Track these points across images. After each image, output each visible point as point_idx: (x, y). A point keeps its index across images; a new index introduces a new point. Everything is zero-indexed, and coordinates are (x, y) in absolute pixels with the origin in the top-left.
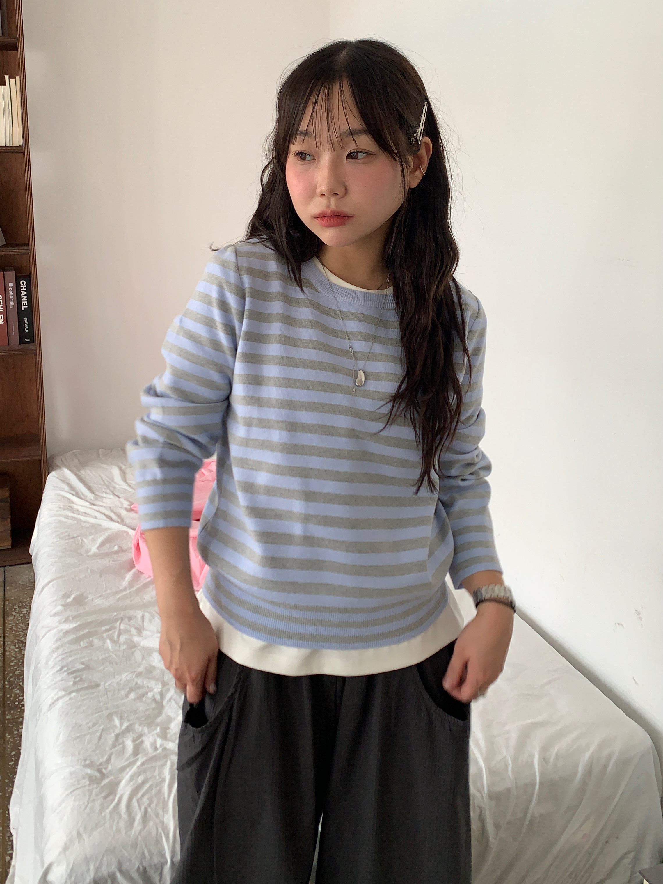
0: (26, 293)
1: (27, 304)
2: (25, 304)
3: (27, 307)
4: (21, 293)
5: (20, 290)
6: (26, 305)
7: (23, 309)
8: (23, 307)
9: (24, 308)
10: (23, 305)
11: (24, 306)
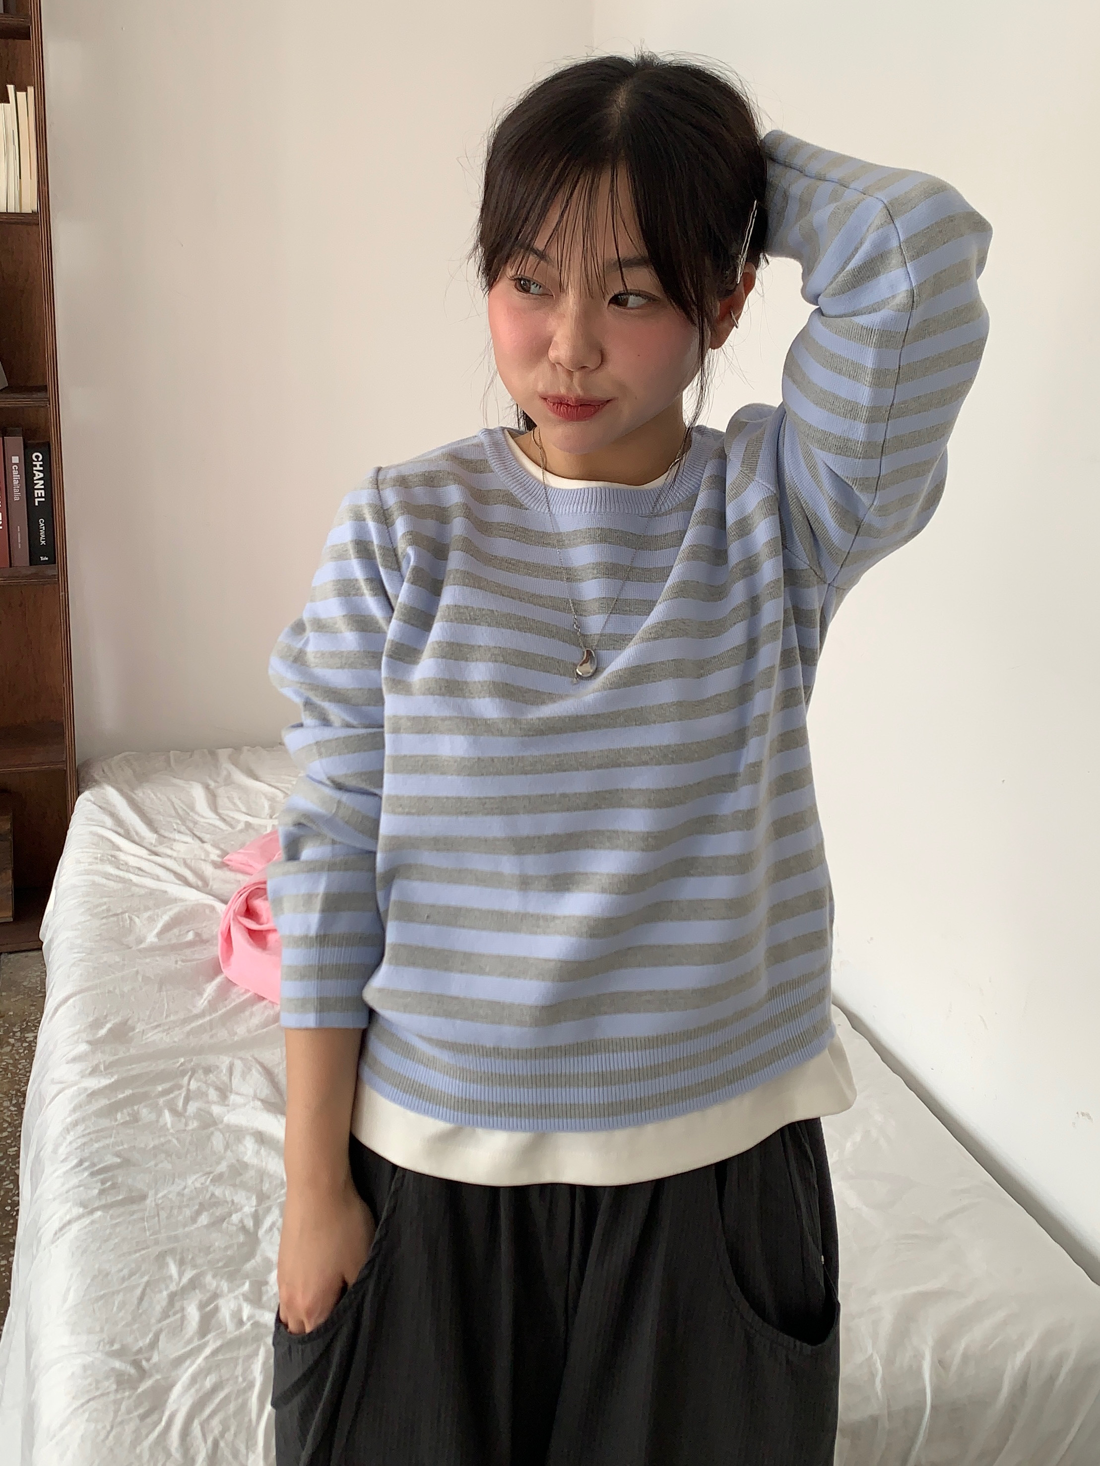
0: (41, 475)
1: (43, 495)
2: (40, 495)
3: (43, 499)
4: (34, 475)
5: (33, 470)
6: (41, 497)
7: (37, 504)
8: (37, 500)
9: (39, 502)
10: (36, 496)
11: (38, 497)
